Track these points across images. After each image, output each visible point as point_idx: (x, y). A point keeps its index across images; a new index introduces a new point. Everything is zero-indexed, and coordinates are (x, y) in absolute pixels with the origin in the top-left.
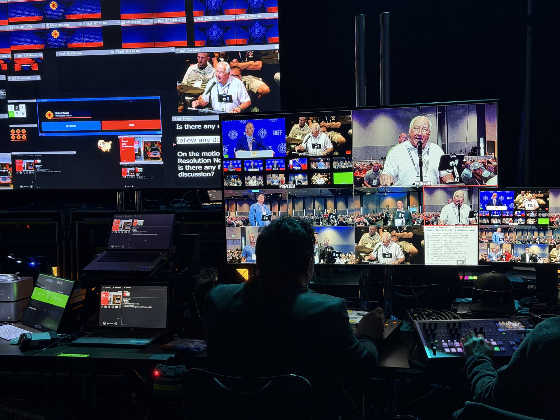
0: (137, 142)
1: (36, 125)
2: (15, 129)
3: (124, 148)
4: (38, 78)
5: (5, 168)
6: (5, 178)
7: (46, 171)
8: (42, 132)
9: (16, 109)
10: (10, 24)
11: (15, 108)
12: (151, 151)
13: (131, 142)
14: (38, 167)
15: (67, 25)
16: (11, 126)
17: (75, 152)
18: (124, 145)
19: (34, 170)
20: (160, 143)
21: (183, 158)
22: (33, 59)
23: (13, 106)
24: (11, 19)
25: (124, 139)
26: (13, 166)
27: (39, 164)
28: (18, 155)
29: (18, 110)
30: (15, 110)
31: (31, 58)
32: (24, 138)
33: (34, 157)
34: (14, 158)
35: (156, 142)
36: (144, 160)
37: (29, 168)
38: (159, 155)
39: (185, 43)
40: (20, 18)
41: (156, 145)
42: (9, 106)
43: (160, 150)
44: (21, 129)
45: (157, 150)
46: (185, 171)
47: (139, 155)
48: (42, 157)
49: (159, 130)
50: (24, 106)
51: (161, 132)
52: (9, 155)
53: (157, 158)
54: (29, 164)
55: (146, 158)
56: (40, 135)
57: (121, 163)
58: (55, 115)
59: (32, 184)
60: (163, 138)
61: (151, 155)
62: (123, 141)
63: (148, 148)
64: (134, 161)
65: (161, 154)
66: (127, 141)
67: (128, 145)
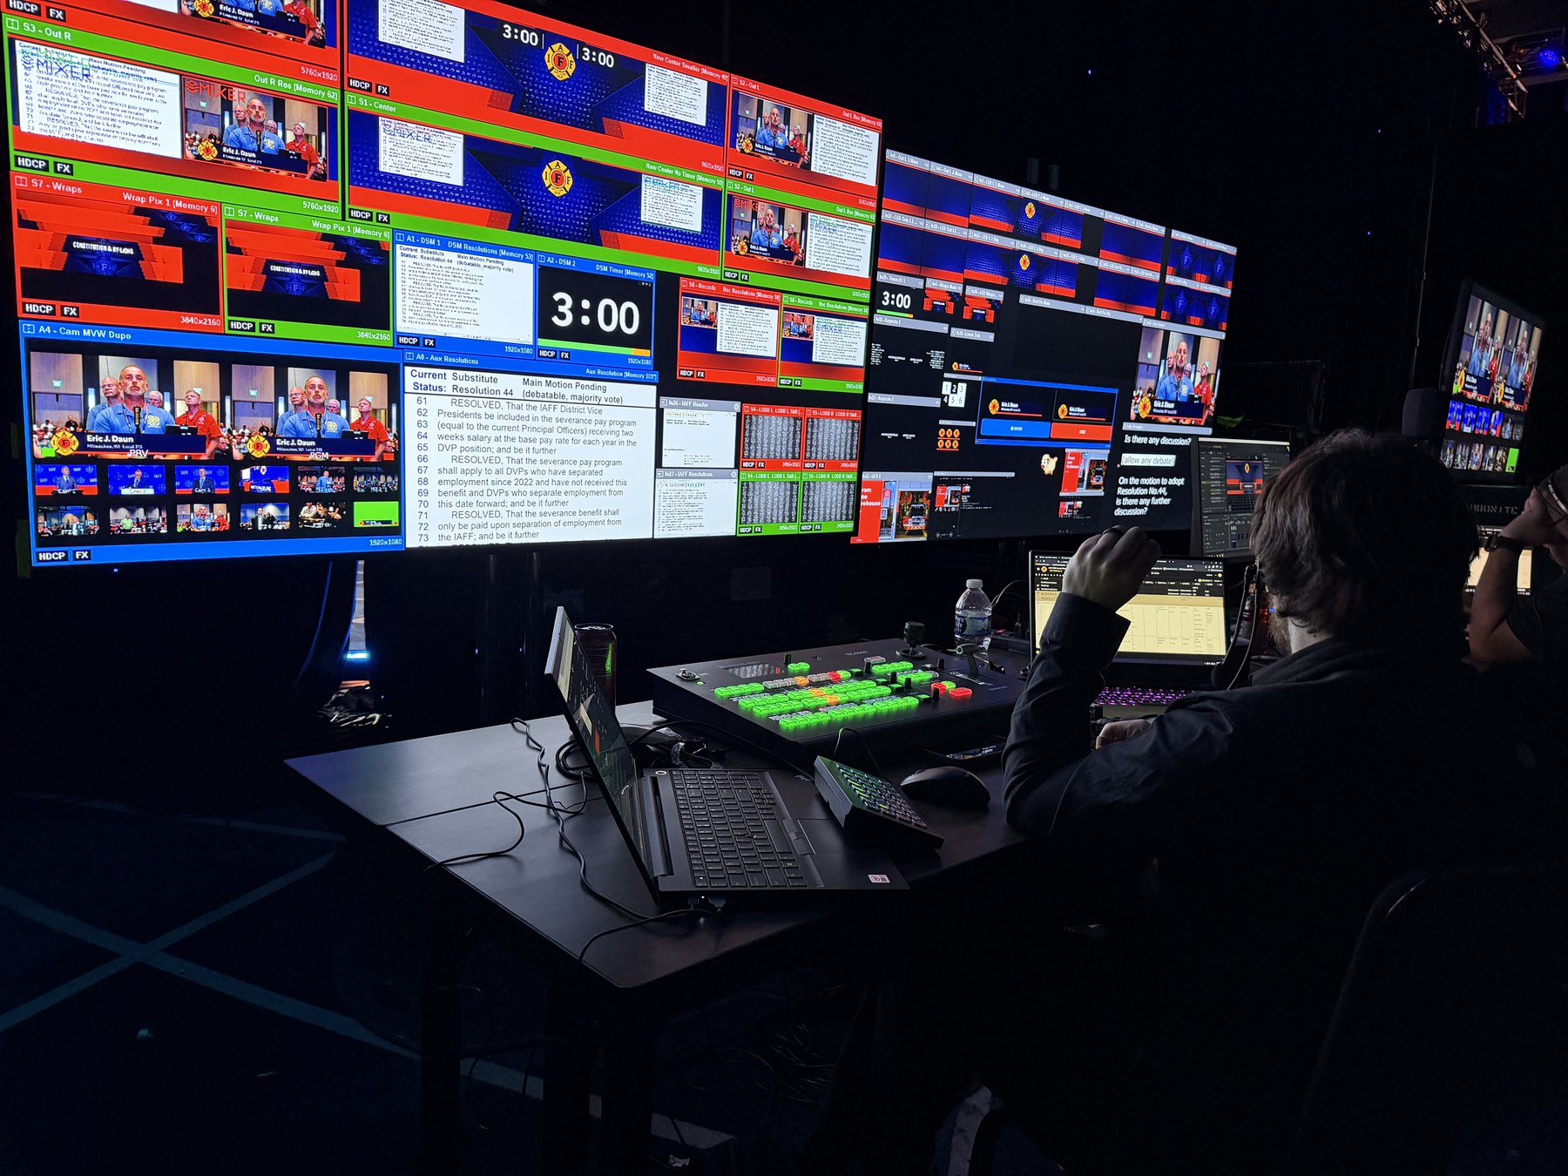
0: (1083, 460)
1: (974, 424)
2: (946, 428)
3: (1068, 469)
4: (989, 337)
5: (921, 500)
6: (919, 519)
7: (974, 506)
8: (980, 437)
9: (954, 391)
10: (971, 226)
11: (953, 388)
12: (1095, 476)
13: (1077, 459)
14: (964, 498)
15: (1040, 250)
16: (942, 422)
17: (1013, 474)
18: (1069, 465)
19: (958, 506)
20: (1106, 463)
21: (1124, 486)
22: (990, 301)
23: (949, 384)
24: (974, 219)
25: (1072, 455)
26: (932, 497)
27: (966, 494)
28: (942, 477)
29: (956, 393)
30: (952, 392)
31: (987, 299)
32: (956, 445)
33: (962, 481)
34: (937, 482)
36: (1087, 489)
37: (953, 501)
38: (1101, 481)
39: (1153, 311)
40: (986, 219)
41: (1101, 465)
42: (945, 383)
43: (1104, 474)
44: (953, 428)
45: (1101, 473)
46: (1122, 507)
47: (1082, 480)
48: (973, 482)
49: (1107, 442)
50: (965, 385)
51: (1109, 446)
52: (929, 476)
53: (1099, 487)
54: (954, 494)
55: (1089, 486)
56: (977, 441)
57: (1061, 494)
58: (1001, 407)
59: (953, 530)
60: (1110, 456)
61: (1094, 482)
62: (1069, 458)
63: (1093, 470)
64: (1075, 491)
65: (1104, 479)
66: (1073, 458)
67: (1073, 464)
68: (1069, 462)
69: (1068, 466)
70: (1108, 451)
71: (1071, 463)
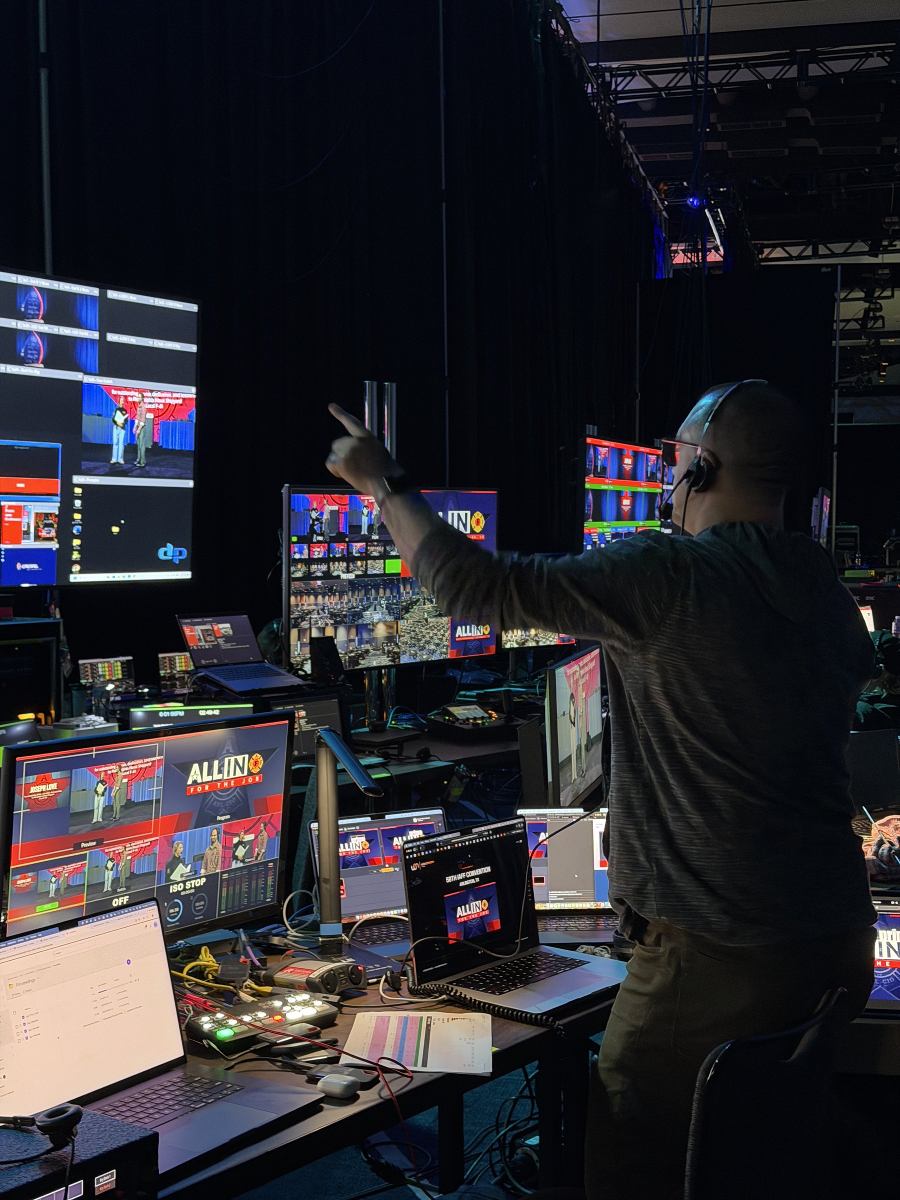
0: (26, 514)
3: (8, 522)
12: (43, 528)
13: (18, 512)
18: (8, 517)
20: (56, 516)
25: (10, 507)
35: (51, 514)
36: (35, 541)
38: (53, 533)
39: (97, 369)
41: (50, 518)
43: (56, 526)
45: (51, 525)
47: (27, 533)
49: (57, 495)
51: (58, 499)
53: (51, 539)
55: (37, 538)
60: (60, 509)
61: (44, 534)
62: (6, 510)
63: (40, 523)
64: (20, 543)
65: (56, 532)
66: (12, 511)
67: (13, 517)
68: (7, 515)
69: (6, 519)
70: (58, 504)
71: (10, 515)
